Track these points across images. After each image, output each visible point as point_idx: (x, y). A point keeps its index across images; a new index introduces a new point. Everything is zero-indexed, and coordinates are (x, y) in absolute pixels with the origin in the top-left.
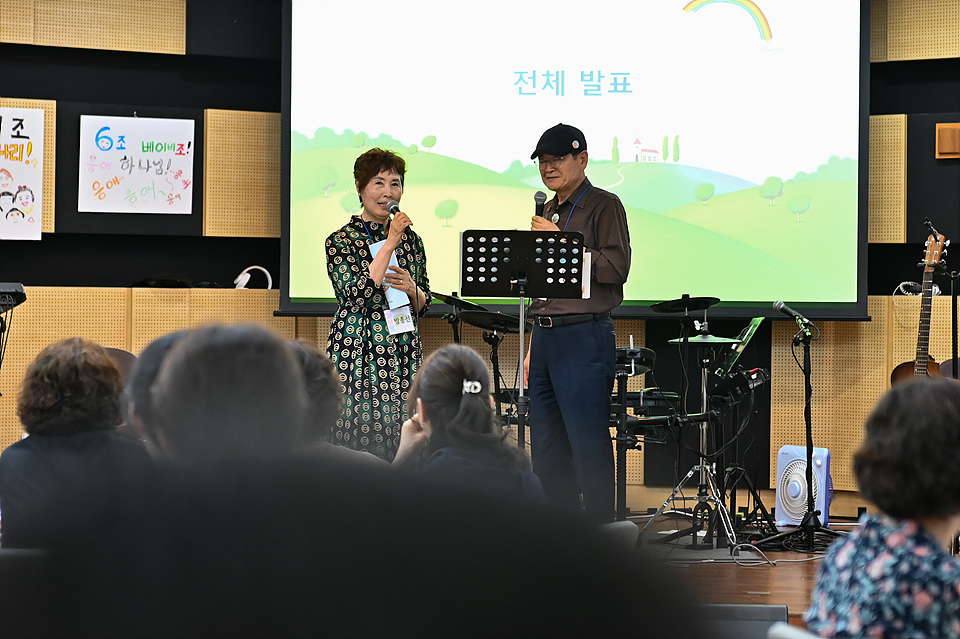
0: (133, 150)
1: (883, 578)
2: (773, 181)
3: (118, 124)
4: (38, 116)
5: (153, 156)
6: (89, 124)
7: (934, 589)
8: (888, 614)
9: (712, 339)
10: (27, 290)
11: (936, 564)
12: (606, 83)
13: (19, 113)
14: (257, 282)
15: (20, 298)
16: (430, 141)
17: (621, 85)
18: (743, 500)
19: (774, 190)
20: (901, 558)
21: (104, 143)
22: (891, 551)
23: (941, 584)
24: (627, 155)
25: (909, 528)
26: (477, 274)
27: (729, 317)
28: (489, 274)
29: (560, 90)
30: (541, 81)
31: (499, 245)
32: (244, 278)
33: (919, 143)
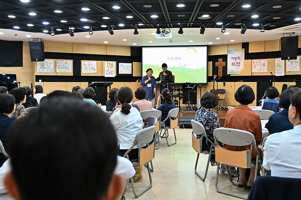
0: (125, 67)
1: (206, 115)
2: (197, 69)
3: (123, 64)
4: (114, 63)
5: (127, 67)
6: (120, 64)
7: (212, 116)
8: (207, 119)
9: (190, 87)
10: (113, 82)
11: (212, 113)
12: (178, 58)
13: (112, 63)
14: (139, 81)
15: (112, 83)
16: (158, 65)
17: (180, 59)
18: (194, 105)
19: (197, 70)
20: (208, 113)
21: (122, 66)
22: (206, 112)
23: (213, 115)
24: (180, 67)
25: (208, 109)
26: (163, 80)
27: (192, 85)
28: (164, 80)
29: (173, 59)
30: (170, 58)
31: (165, 77)
32: (137, 81)
33: (214, 65)
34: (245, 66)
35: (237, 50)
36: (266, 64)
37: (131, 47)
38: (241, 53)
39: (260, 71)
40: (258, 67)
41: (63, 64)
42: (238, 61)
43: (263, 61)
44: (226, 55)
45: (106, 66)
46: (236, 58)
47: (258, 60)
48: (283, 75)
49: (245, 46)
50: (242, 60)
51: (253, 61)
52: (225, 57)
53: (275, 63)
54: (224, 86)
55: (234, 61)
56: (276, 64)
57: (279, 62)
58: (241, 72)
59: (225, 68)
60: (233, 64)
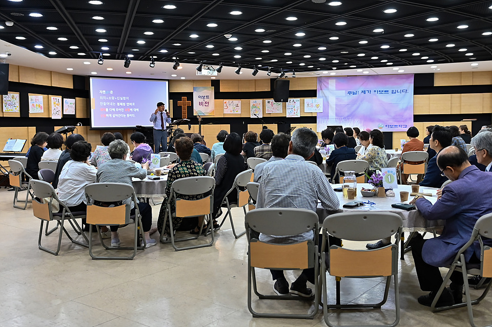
32: (79, 124)
33: (174, 104)
34: (215, 106)
35: (205, 88)
36: (240, 105)
37: (73, 75)
38: (210, 92)
39: (232, 113)
40: (231, 108)
41: (9, 99)
42: (206, 100)
43: (236, 102)
44: (192, 93)
45: (52, 104)
46: (204, 97)
47: (231, 101)
48: (261, 116)
49: (215, 83)
50: (212, 100)
51: (225, 101)
52: (190, 96)
53: (250, 103)
54: (189, 129)
55: (201, 100)
56: (251, 105)
57: (255, 103)
58: (210, 114)
59: (191, 109)
60: (201, 104)
